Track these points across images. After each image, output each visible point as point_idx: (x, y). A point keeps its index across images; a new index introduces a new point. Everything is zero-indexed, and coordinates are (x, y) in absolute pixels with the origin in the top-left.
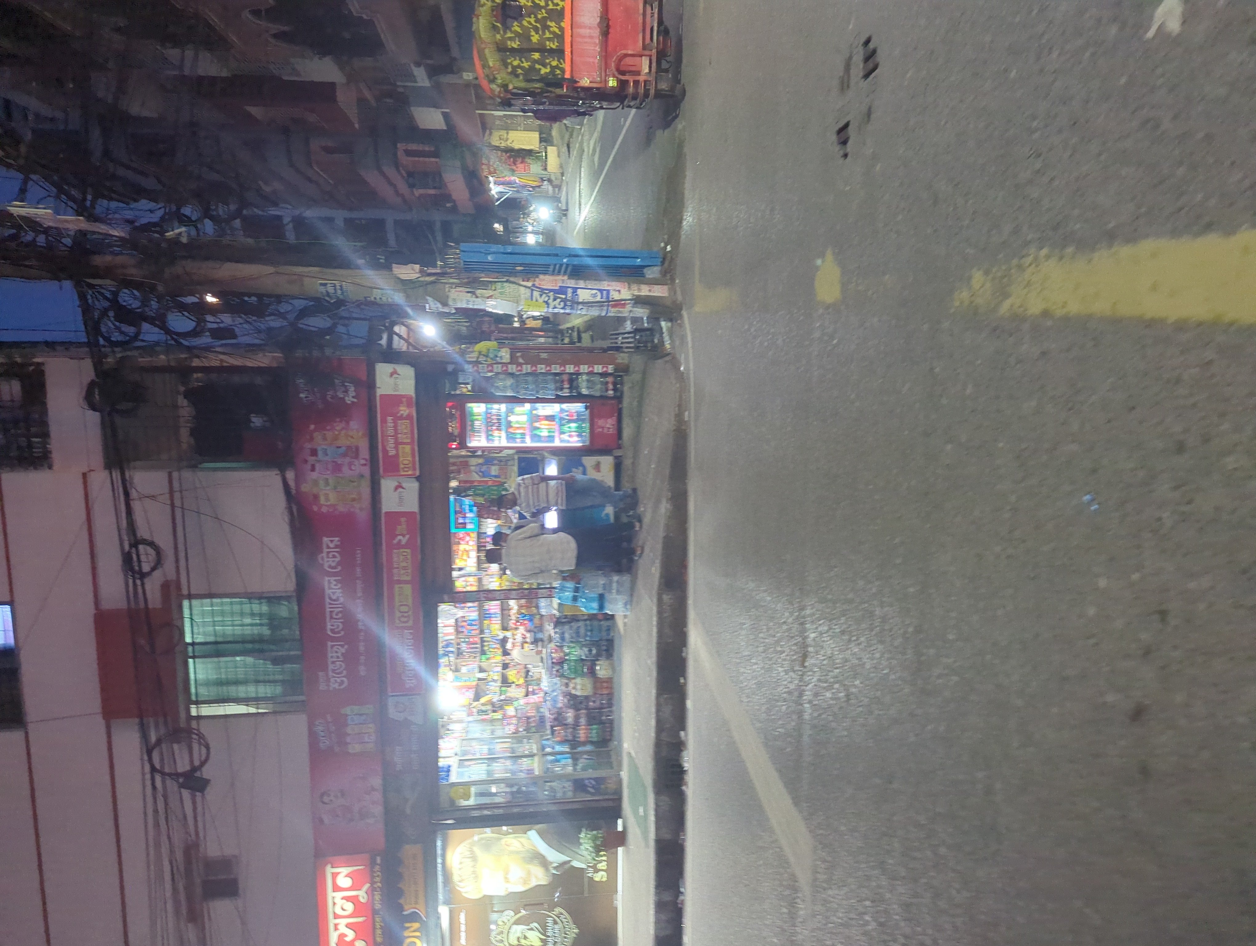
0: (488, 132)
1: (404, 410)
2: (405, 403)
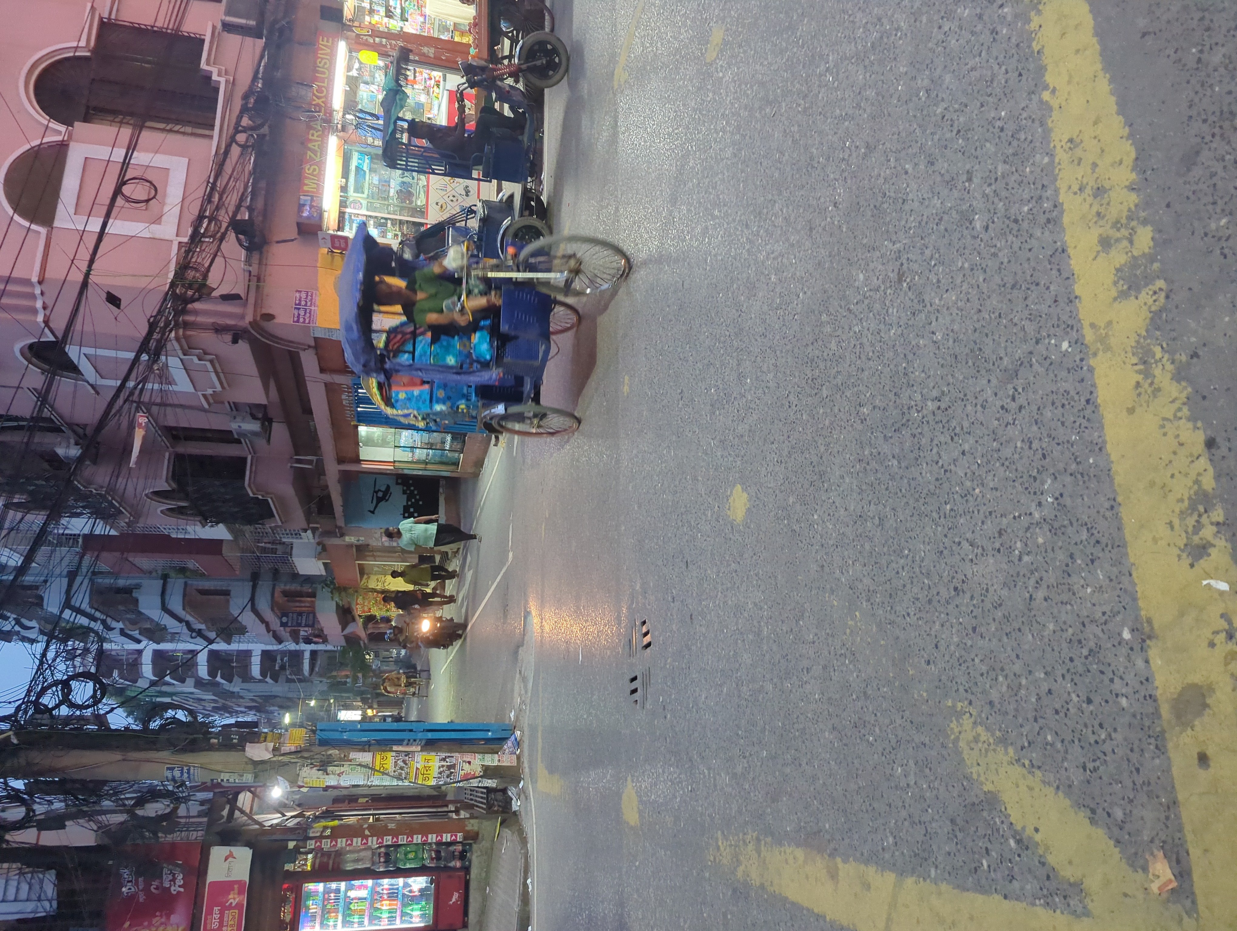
1: (234, 899)
2: (236, 891)
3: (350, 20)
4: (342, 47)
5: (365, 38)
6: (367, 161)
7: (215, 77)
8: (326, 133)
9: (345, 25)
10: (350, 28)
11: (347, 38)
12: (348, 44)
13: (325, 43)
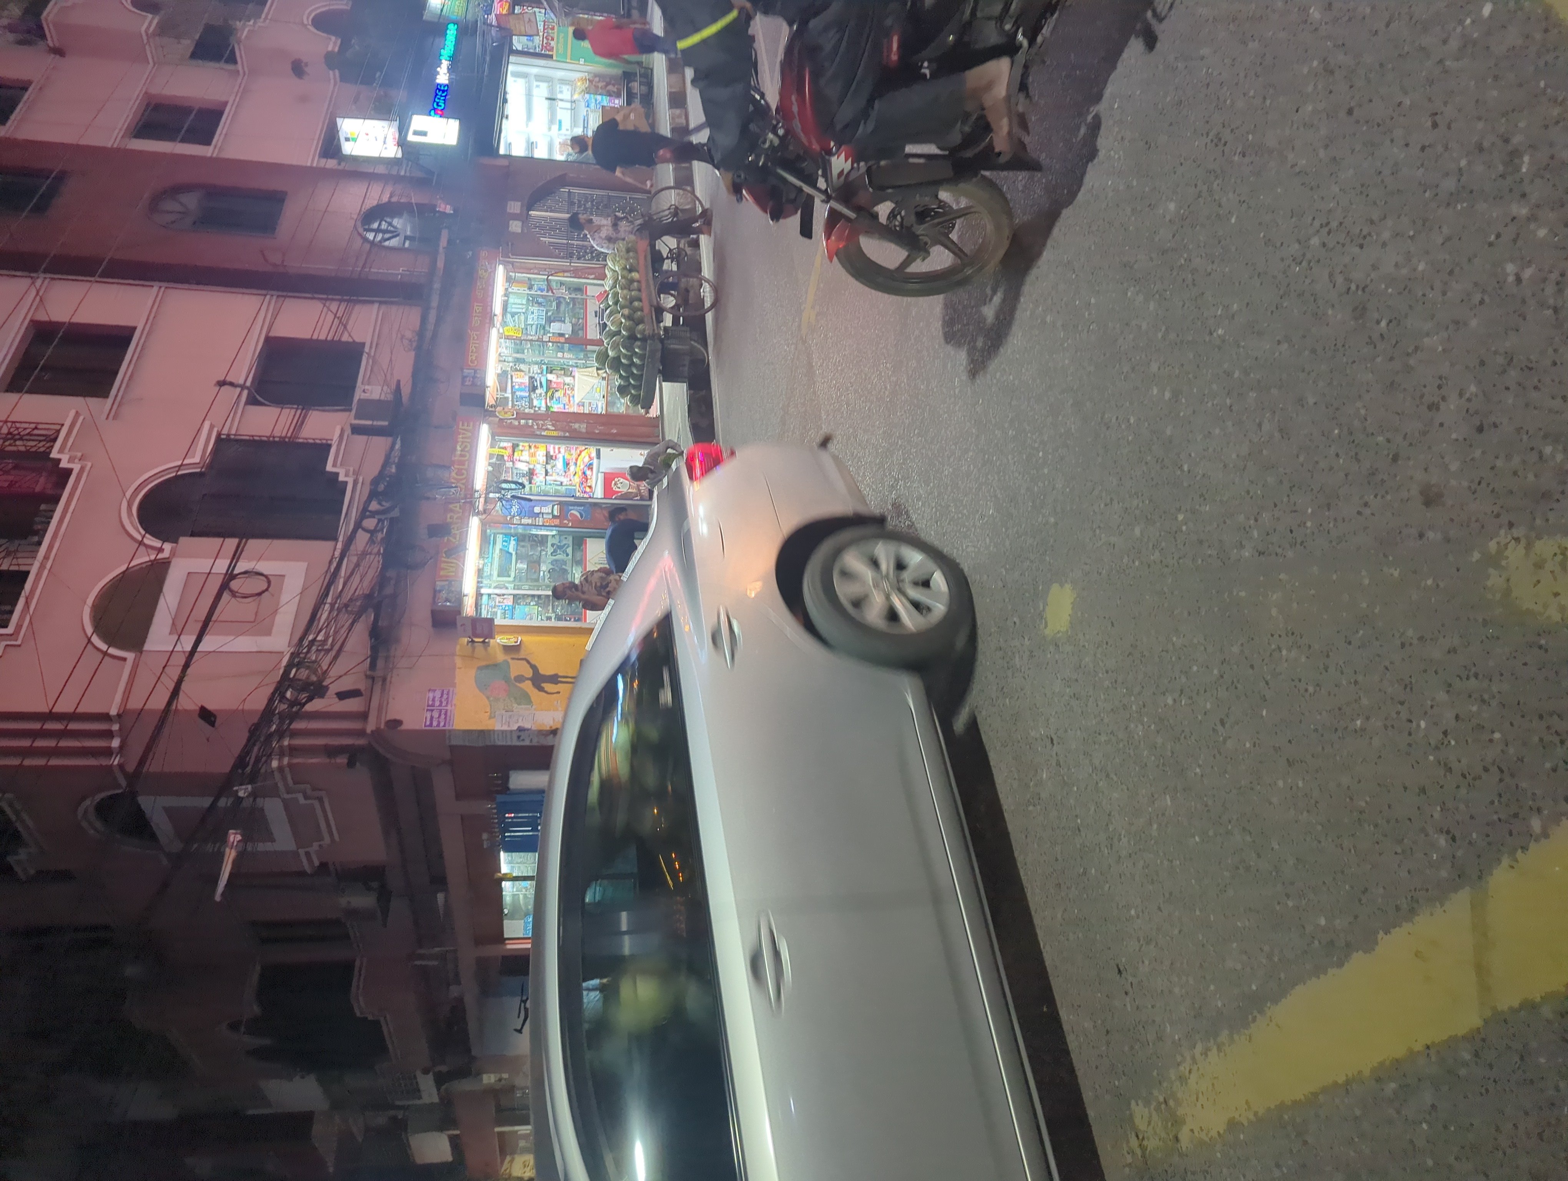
0: (508, 1158)
3: (491, 406)
4: (484, 430)
5: (509, 421)
6: (513, 543)
7: (341, 478)
8: (467, 514)
9: (487, 411)
10: (492, 414)
11: (489, 423)
12: (491, 428)
13: (465, 427)
